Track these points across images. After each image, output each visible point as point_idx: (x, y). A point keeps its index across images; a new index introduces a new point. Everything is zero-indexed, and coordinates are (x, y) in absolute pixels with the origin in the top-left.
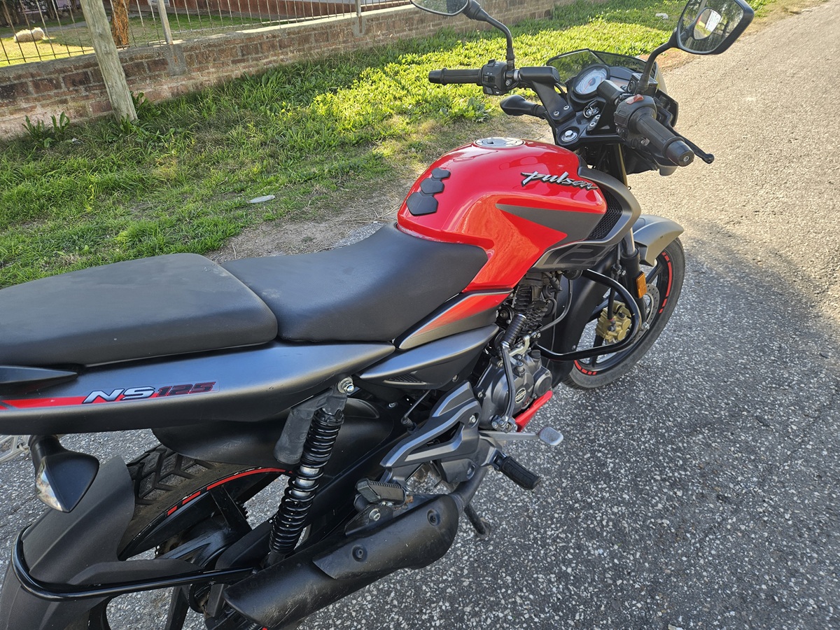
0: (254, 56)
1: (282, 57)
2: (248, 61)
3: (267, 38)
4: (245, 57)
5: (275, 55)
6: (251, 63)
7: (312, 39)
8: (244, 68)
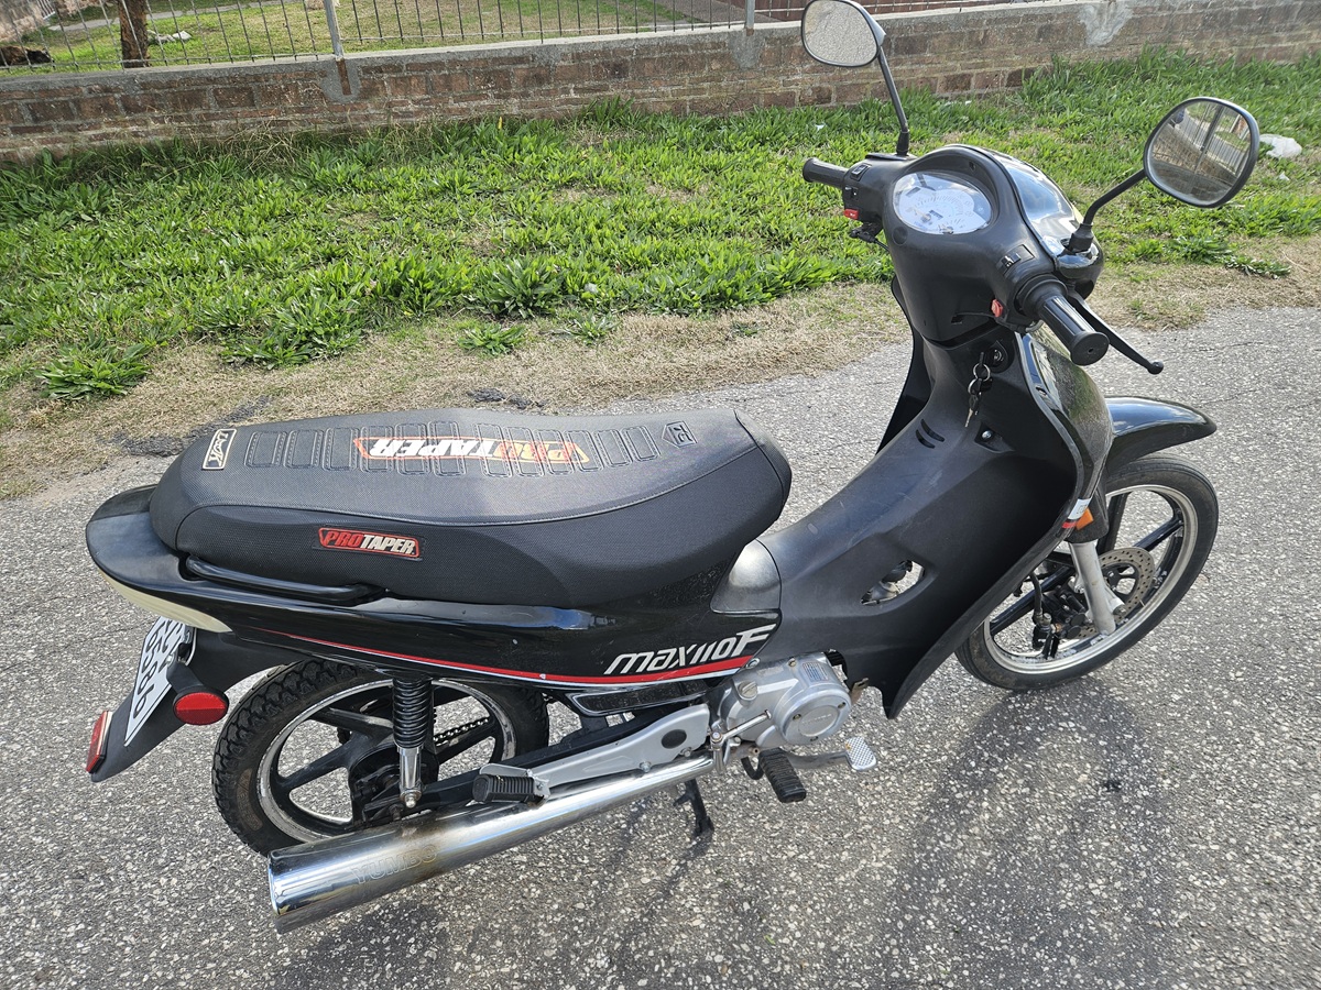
0: (63, 122)
1: (134, 128)
2: (51, 130)
3: (90, 91)
4: (43, 124)
5: (116, 124)
6: (57, 134)
7: (210, 99)
8: (43, 143)
